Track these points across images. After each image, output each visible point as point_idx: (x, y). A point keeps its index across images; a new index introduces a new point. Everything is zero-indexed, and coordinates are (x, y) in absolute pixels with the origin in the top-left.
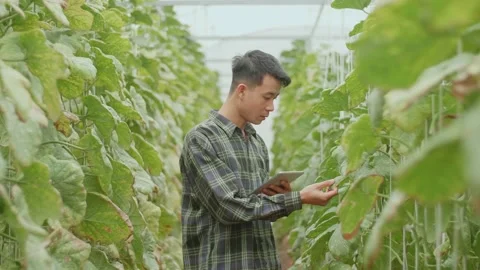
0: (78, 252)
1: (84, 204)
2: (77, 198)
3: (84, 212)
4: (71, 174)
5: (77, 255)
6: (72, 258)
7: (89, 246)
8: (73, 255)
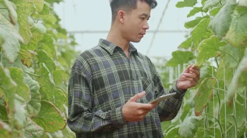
0: (36, 131)
1: (39, 104)
2: (36, 100)
3: (40, 109)
4: (32, 86)
5: (36, 133)
6: (33, 134)
7: (42, 129)
8: (33, 133)
